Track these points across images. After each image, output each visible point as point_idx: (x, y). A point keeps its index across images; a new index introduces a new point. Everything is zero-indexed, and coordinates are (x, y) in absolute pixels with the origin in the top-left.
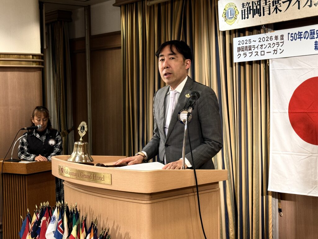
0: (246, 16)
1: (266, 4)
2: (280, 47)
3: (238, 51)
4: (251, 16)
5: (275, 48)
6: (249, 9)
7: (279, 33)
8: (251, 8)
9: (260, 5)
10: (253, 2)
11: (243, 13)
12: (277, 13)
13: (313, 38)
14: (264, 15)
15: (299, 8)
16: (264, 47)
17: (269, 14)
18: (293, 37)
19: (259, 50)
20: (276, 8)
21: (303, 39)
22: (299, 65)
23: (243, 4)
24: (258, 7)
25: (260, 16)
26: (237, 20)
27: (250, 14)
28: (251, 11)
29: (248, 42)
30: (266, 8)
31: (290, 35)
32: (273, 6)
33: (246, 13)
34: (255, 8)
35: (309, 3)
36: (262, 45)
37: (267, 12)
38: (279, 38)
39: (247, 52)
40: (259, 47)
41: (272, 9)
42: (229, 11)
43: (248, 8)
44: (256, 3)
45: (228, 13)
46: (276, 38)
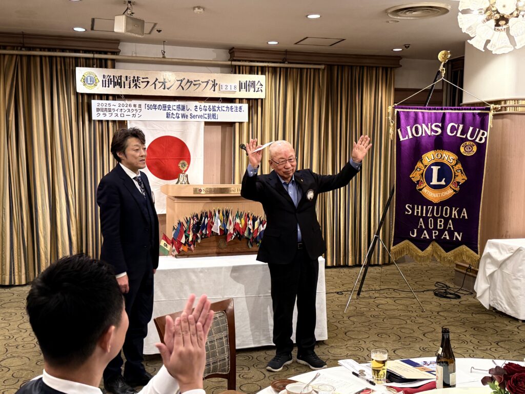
0: (107, 85)
1: (127, 80)
2: (138, 113)
3: (97, 111)
4: (111, 86)
5: (134, 113)
6: (110, 81)
7: (137, 102)
8: (112, 80)
9: (121, 79)
10: (114, 76)
11: (104, 83)
12: (136, 88)
13: (165, 110)
14: (124, 87)
15: (155, 88)
16: (123, 111)
17: (130, 88)
18: (149, 107)
19: (119, 113)
20: (136, 85)
21: (157, 110)
22: (153, 127)
23: (104, 75)
24: (119, 81)
25: (121, 87)
26: (96, 87)
27: (111, 84)
28: (112, 83)
29: (108, 105)
30: (127, 83)
31: (146, 106)
32: (133, 82)
33: (107, 83)
34: (116, 81)
35: (163, 87)
36: (122, 110)
37: (127, 86)
38: (137, 106)
39: (107, 113)
40: (119, 110)
41: (132, 85)
42: (89, 78)
43: (108, 80)
44: (117, 77)
45: (87, 79)
46: (135, 106)
